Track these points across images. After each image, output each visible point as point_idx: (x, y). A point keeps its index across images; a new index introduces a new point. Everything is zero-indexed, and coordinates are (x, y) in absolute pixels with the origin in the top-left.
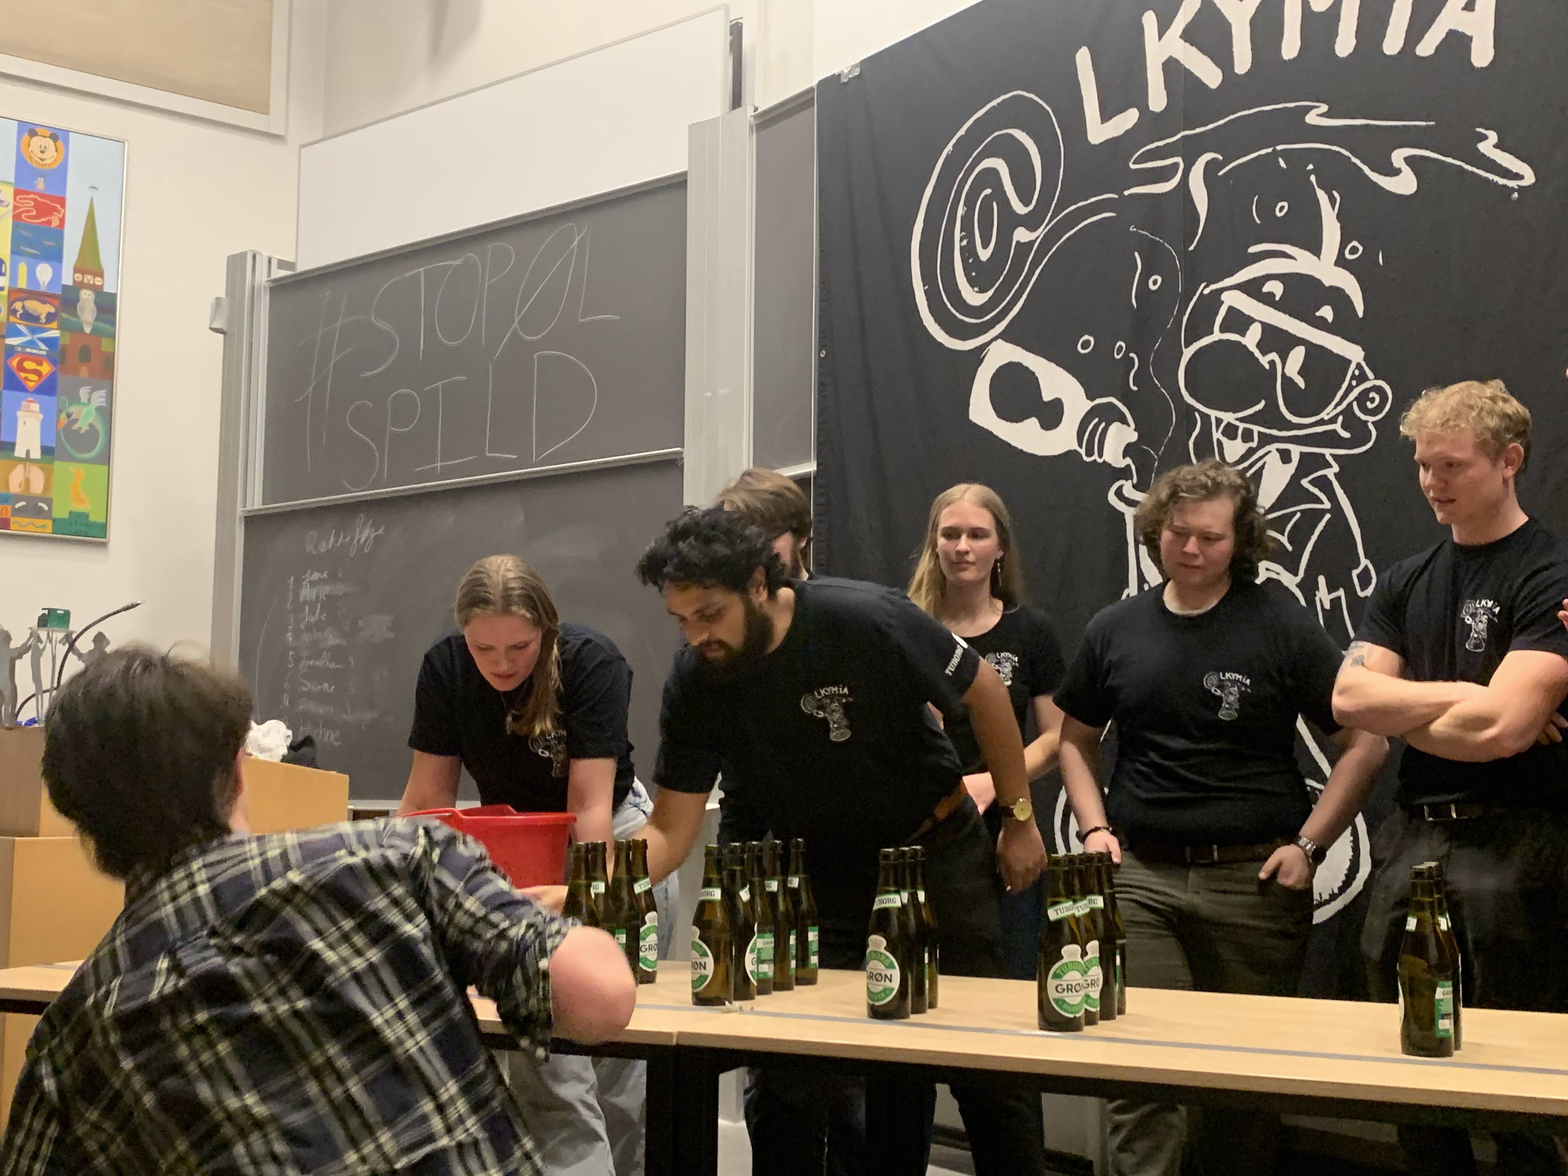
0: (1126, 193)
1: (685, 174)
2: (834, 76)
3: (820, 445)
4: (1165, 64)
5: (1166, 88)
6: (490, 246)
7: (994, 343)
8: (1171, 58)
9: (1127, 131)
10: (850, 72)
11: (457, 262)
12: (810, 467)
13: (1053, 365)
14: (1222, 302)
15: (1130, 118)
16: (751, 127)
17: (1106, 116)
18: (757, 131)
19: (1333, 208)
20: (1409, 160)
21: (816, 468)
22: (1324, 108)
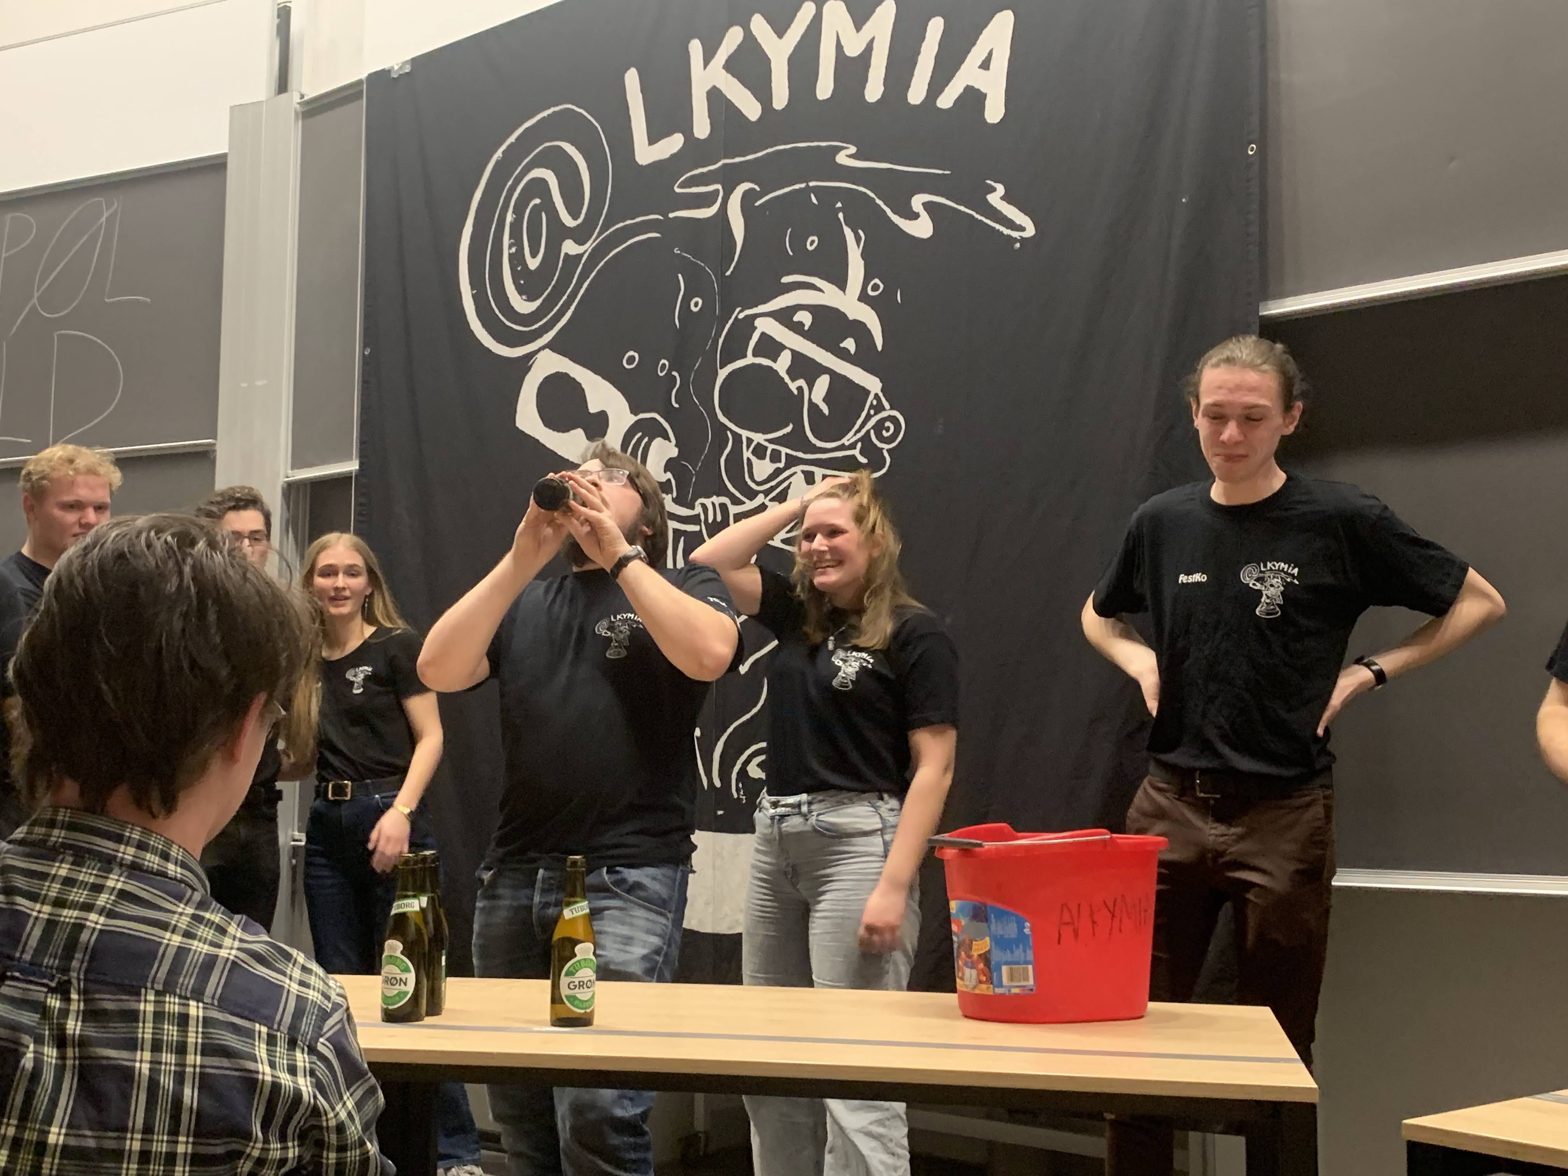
0: (671, 215)
1: (225, 156)
2: (383, 70)
3: (362, 443)
4: (709, 93)
5: (709, 117)
6: (9, 217)
7: (542, 353)
8: (714, 87)
9: (673, 156)
10: (401, 68)
12: (352, 466)
13: (599, 378)
14: (756, 328)
15: (674, 143)
16: (296, 114)
17: (652, 140)
18: (303, 119)
19: (858, 246)
20: (927, 206)
21: (357, 468)
22: (853, 150)
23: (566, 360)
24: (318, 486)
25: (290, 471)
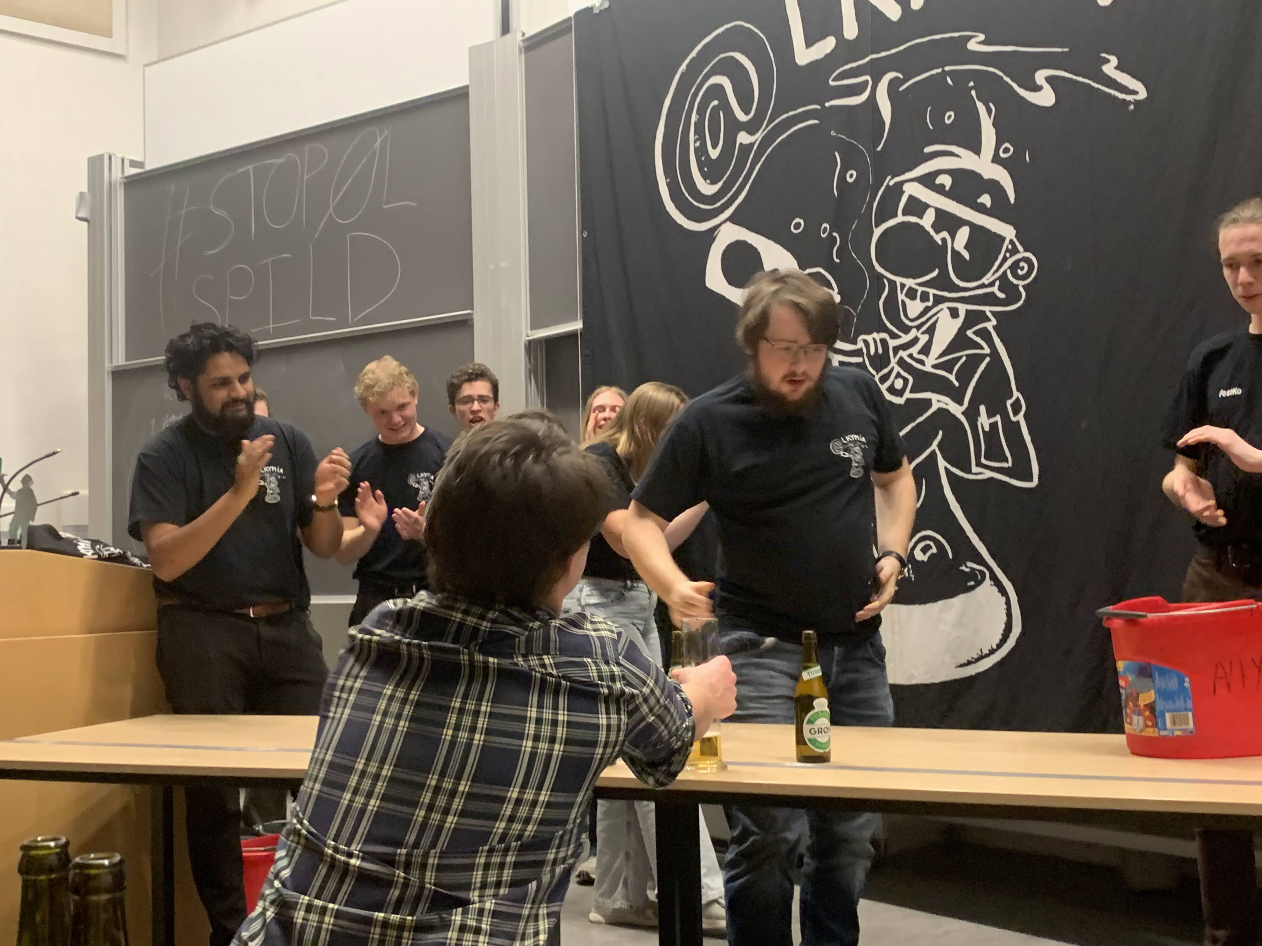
0: (827, 104)
1: (467, 87)
2: (588, 9)
4: (856, 1)
5: (857, 21)
6: (307, 148)
7: (724, 226)
9: (827, 56)
10: (601, 5)
11: (281, 160)
12: (577, 325)
13: (771, 242)
14: (903, 192)
15: (828, 44)
16: (520, 49)
17: (810, 42)
18: (525, 53)
19: (990, 118)
20: (1049, 79)
21: (581, 326)
22: (982, 37)
23: (744, 231)
24: (551, 343)
25: (529, 332)
